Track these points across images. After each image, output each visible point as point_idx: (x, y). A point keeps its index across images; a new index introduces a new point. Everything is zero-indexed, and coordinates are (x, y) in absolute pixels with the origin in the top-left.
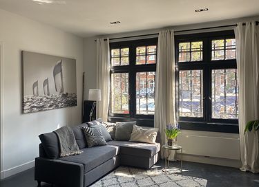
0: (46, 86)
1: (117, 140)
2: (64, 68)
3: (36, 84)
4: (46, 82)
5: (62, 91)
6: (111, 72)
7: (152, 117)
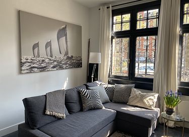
0: (49, 48)
1: (115, 102)
2: (68, 32)
3: (36, 46)
4: (48, 44)
5: (67, 53)
6: (112, 38)
7: (151, 80)
